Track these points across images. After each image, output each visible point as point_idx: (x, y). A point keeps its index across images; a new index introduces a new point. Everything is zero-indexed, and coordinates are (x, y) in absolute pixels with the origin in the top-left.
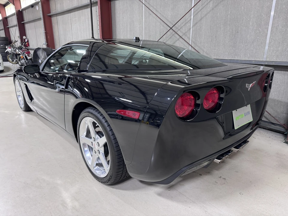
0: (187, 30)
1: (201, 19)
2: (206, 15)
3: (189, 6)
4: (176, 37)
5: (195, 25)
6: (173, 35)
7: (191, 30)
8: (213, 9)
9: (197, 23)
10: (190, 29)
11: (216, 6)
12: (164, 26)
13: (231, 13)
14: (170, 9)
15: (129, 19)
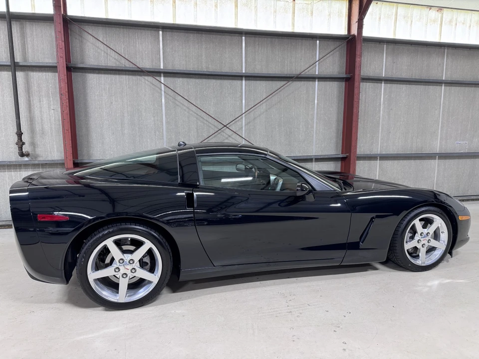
0: (238, 129)
1: (255, 119)
2: (260, 115)
3: (238, 104)
4: (223, 136)
5: (247, 124)
6: (219, 133)
7: (244, 128)
8: (266, 111)
9: (250, 122)
10: (242, 128)
11: (269, 109)
12: (203, 123)
13: (284, 116)
14: (212, 104)
15: (128, 107)
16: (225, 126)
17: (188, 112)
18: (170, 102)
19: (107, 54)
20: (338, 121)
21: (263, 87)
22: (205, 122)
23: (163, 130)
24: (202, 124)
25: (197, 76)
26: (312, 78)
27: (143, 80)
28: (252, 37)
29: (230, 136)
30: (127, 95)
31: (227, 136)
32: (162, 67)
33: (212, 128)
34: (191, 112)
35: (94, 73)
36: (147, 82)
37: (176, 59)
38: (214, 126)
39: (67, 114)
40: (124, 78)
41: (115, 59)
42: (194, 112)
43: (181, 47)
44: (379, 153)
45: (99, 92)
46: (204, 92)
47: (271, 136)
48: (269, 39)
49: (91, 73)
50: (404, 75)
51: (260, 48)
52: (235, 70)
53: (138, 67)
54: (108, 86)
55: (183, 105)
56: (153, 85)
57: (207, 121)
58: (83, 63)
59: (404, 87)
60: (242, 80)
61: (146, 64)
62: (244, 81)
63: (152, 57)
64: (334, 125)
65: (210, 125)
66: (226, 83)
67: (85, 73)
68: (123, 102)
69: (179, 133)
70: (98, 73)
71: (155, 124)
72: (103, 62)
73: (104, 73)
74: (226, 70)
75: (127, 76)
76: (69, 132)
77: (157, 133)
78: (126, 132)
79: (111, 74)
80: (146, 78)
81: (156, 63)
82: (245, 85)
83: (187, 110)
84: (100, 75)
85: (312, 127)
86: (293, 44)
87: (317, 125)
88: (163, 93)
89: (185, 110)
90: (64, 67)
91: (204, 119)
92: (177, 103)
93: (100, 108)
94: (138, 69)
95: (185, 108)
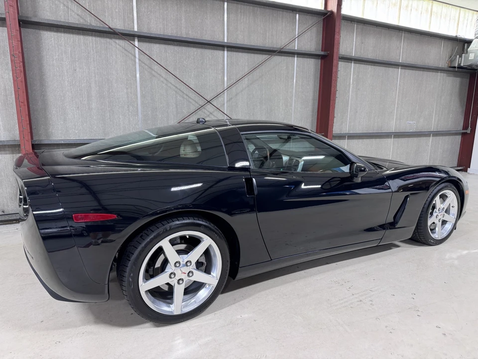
0: (219, 105)
2: (242, 91)
3: (220, 78)
4: (204, 113)
5: (229, 100)
6: (200, 110)
7: (226, 105)
8: (248, 86)
9: (231, 98)
10: (224, 104)
11: (251, 84)
12: (183, 97)
13: (265, 93)
14: (193, 76)
15: (95, 77)
16: (208, 102)
17: (166, 84)
18: (146, 72)
19: (67, 7)
20: (314, 99)
21: (244, 59)
22: (185, 97)
23: (137, 105)
24: (182, 99)
25: (176, 43)
26: (292, 54)
27: (114, 44)
28: (234, 3)
29: (211, 113)
30: (94, 61)
31: (208, 113)
32: (136, 29)
33: (193, 104)
34: (169, 85)
35: (50, 31)
36: (118, 46)
37: (152, 21)
38: (195, 101)
39: (21, 82)
40: (91, 40)
41: (78, 15)
42: (173, 85)
43: (157, 7)
44: (347, 132)
45: (58, 56)
46: (183, 61)
47: (253, 114)
48: (251, 8)
49: (47, 30)
50: (370, 56)
51: (242, 17)
52: (217, 38)
53: (110, 28)
54: (70, 49)
55: (160, 75)
56: (125, 50)
57: (187, 95)
58: (36, 16)
59: (370, 68)
60: (224, 50)
61: (117, 24)
62: (226, 52)
63: (124, 17)
64: (310, 103)
65: (191, 100)
66: (208, 53)
67: (39, 30)
68: (89, 69)
69: (156, 108)
70: (57, 31)
71: (128, 97)
72: (63, 17)
73: (64, 32)
74: (207, 37)
75: (94, 38)
76: (24, 105)
77: (131, 108)
78: (94, 105)
79: (73, 33)
80: (117, 41)
81: (128, 24)
82: (227, 56)
83: (165, 82)
84: (59, 34)
85: (291, 105)
86: (275, 15)
87: (295, 103)
88: (137, 60)
89: (162, 81)
90: (15, 19)
91: (183, 92)
92: (153, 72)
93: (59, 75)
94: (110, 30)
95: (162, 79)
